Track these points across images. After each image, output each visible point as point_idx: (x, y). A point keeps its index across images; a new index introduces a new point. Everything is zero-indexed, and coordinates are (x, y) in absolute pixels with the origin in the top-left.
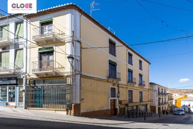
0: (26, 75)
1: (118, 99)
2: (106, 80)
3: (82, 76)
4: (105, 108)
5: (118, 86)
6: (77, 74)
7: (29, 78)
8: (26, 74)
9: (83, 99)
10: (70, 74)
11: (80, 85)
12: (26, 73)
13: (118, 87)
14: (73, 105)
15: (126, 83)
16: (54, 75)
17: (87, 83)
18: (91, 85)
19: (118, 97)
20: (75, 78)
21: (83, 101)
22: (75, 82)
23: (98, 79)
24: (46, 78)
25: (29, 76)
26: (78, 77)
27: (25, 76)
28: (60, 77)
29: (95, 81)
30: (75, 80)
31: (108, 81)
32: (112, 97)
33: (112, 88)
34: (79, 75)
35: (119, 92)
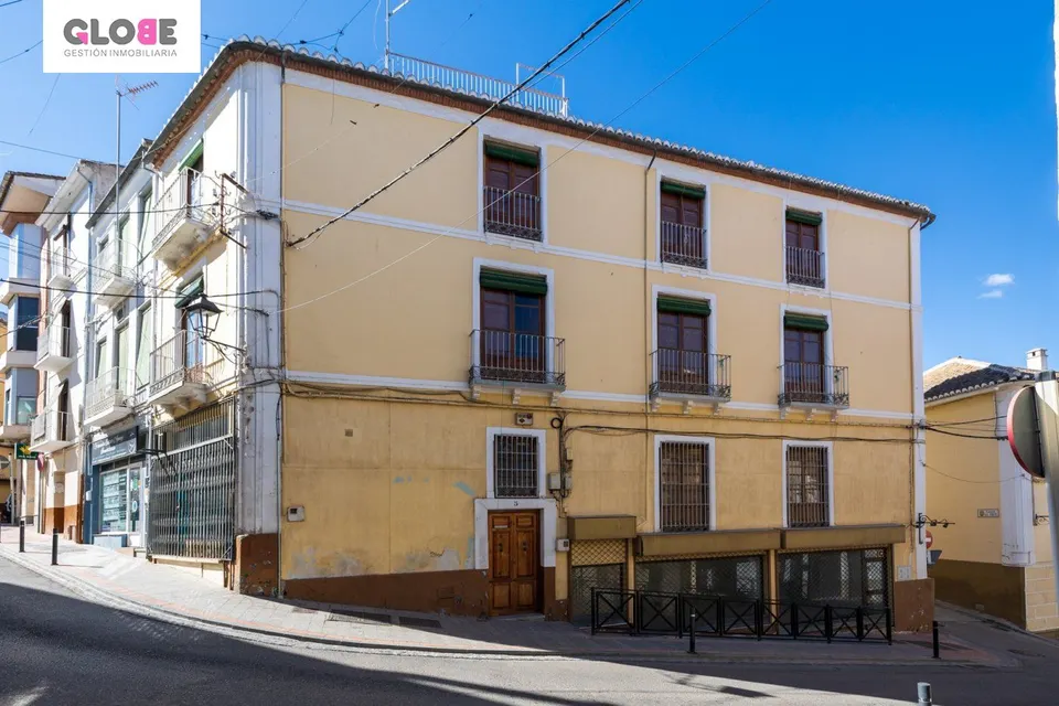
1: (561, 511)
2: (459, 393)
3: (288, 390)
4: (448, 563)
5: (559, 424)
6: (262, 383)
9: (294, 511)
11: (280, 436)
13: (560, 427)
14: (239, 537)
15: (640, 399)
17: (320, 424)
18: (349, 433)
19: (561, 493)
20: (252, 405)
21: (292, 517)
22: (252, 421)
23: (393, 394)
26: (268, 398)
29: (373, 407)
30: (252, 415)
31: (471, 402)
32: (501, 493)
33: (502, 442)
34: (275, 388)
35: (565, 464)
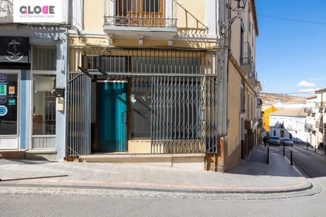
0: (68, 35)
4: (238, 143)
7: (83, 45)
8: (70, 31)
9: (229, 122)
10: (214, 44)
11: (227, 79)
12: (69, 26)
13: (244, 86)
14: (222, 139)
16: (170, 44)
21: (229, 125)
24: (141, 49)
25: (83, 38)
26: (227, 56)
27: (65, 37)
28: (188, 51)
34: (227, 51)
